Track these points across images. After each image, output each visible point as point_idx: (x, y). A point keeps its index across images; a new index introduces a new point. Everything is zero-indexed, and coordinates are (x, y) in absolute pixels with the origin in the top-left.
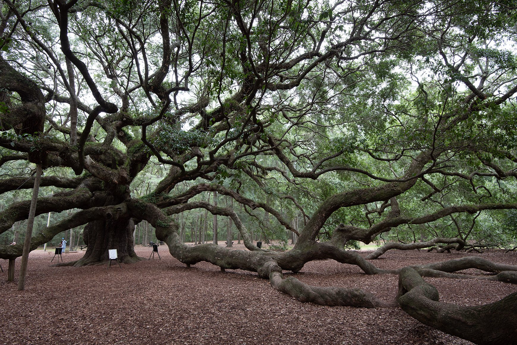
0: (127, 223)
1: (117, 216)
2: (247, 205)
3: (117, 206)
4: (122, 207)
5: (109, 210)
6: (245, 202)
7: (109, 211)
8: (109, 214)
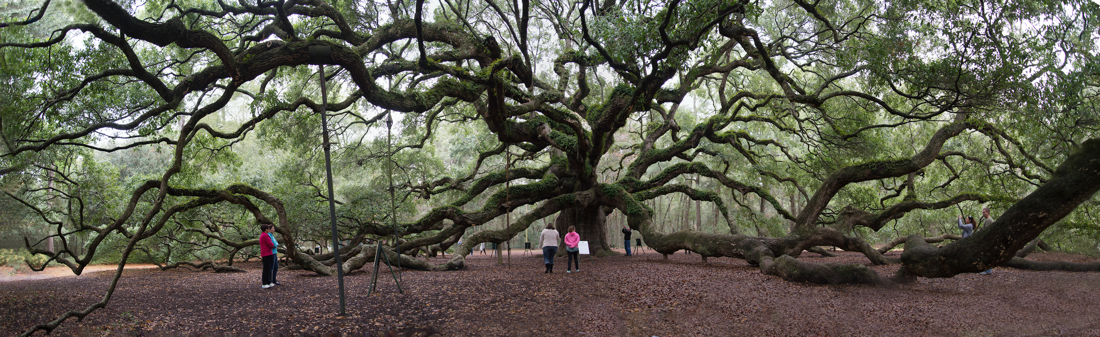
0: (596, 213)
1: (586, 204)
2: (736, 189)
3: (585, 193)
4: (590, 193)
5: (577, 196)
6: (732, 185)
7: (578, 198)
8: (578, 201)
